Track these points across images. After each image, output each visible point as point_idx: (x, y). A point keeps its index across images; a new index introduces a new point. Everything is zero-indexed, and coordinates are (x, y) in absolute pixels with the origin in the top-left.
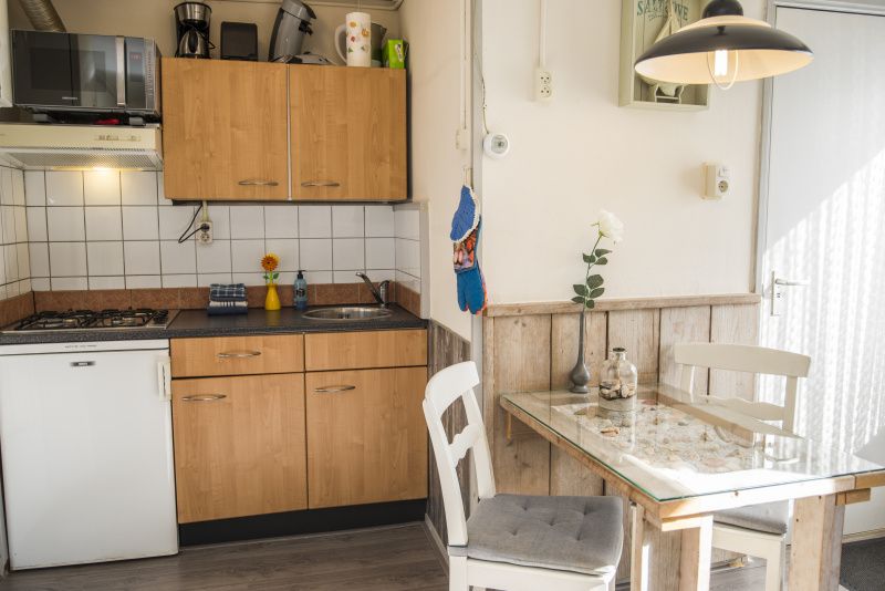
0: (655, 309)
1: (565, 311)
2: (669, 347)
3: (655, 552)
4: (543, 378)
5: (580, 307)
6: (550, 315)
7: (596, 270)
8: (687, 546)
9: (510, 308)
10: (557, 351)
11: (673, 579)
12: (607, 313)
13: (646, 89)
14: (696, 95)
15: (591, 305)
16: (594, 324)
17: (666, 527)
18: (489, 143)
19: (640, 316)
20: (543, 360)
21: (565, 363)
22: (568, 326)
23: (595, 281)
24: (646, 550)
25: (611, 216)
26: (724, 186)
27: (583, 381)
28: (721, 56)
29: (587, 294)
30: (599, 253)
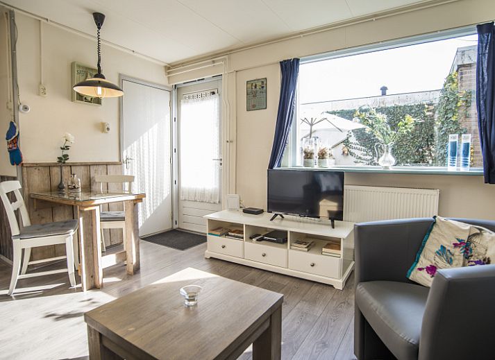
0: (88, 165)
1: (54, 165)
2: (93, 178)
3: (84, 219)
4: (48, 187)
5: (60, 164)
6: (49, 166)
7: (65, 152)
8: (93, 214)
9: (32, 164)
10: (53, 178)
11: (90, 227)
12: (71, 166)
13: (81, 97)
14: (98, 101)
15: (64, 163)
16: (66, 170)
17: (86, 209)
18: (21, 107)
19: (83, 168)
20: (47, 182)
21: (56, 182)
22: (56, 170)
23: (66, 157)
24: (81, 219)
25: (70, 135)
26: (108, 129)
27: (64, 188)
28: (99, 89)
29: (63, 160)
30: (66, 147)
